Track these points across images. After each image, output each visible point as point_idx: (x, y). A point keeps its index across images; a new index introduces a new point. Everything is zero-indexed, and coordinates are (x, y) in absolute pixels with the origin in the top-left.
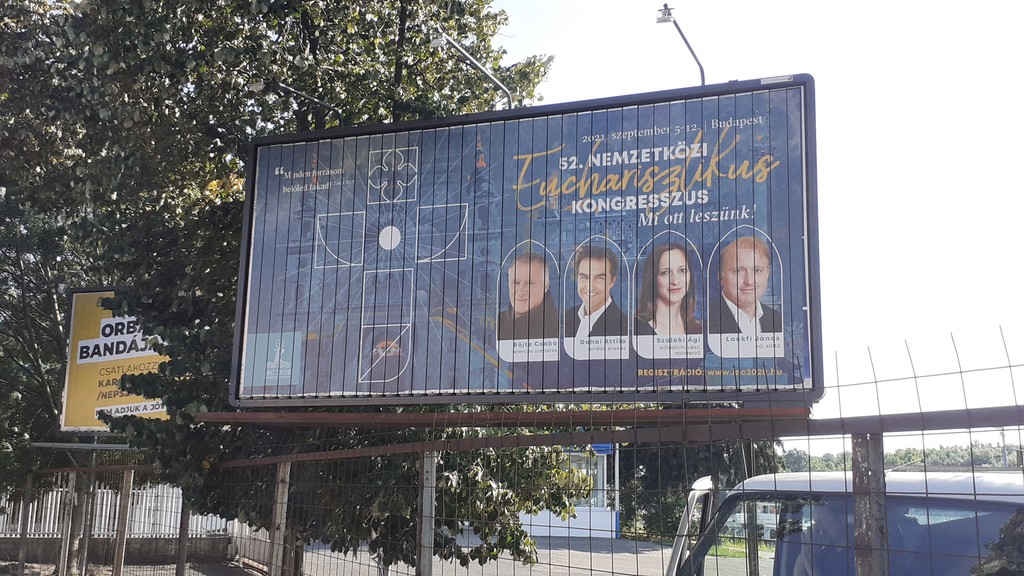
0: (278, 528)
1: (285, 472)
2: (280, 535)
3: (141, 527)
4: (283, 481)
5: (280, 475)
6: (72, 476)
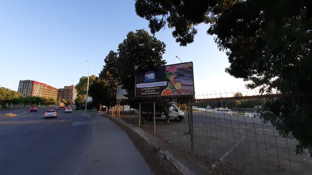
1: (140, 104)
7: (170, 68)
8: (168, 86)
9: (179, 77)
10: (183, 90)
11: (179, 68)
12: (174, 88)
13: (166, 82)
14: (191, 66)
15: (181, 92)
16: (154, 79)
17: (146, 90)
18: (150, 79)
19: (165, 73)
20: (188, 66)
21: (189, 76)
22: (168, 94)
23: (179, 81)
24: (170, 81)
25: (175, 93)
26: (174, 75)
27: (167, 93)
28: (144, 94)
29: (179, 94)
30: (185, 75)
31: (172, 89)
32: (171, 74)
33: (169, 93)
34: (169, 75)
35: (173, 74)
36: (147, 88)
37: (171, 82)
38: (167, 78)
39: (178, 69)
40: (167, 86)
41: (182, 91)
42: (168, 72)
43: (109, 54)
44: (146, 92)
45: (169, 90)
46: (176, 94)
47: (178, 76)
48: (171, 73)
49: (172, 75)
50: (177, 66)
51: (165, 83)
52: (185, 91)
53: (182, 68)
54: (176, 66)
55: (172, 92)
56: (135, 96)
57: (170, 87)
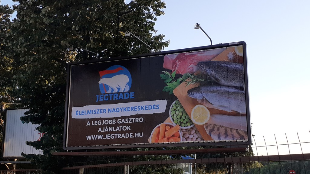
1: (82, 171)
7: (176, 59)
8: (170, 115)
9: (203, 89)
10: (216, 129)
11: (206, 60)
12: (187, 120)
13: (165, 102)
14: (241, 54)
15: (210, 133)
16: (129, 92)
17: (102, 127)
18: (116, 91)
19: (162, 76)
20: (231, 56)
21: (236, 85)
22: (168, 139)
23: (203, 100)
24: (176, 98)
25: (191, 137)
26: (188, 80)
27: (167, 136)
28: (94, 137)
29: (202, 139)
30: (223, 81)
31: (181, 123)
32: (180, 79)
33: (173, 136)
34: (174, 83)
35: (187, 77)
36: (105, 119)
37: (179, 104)
38: (166, 89)
39: (199, 64)
40: (165, 115)
41: (211, 131)
42: (170, 71)
44: (100, 133)
45: (171, 126)
46: (193, 138)
47: (202, 85)
48: (181, 76)
49: (181, 82)
50: (198, 55)
51: (161, 106)
52: (222, 130)
54: (195, 53)
55: (181, 134)
56: (65, 147)
57: (175, 119)
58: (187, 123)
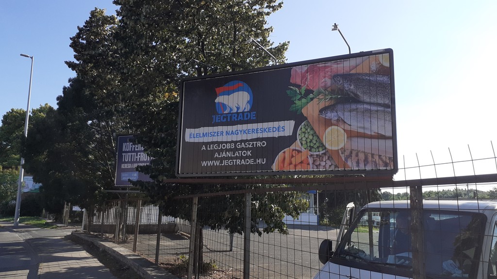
0: (194, 221)
1: (196, 200)
2: (194, 224)
3: (144, 221)
4: (195, 204)
5: (194, 202)
6: (119, 202)
7: (307, 72)
8: (298, 138)
9: (339, 106)
10: (354, 155)
11: (341, 72)
12: (317, 144)
13: (292, 123)
14: (387, 64)
15: (346, 159)
17: (219, 151)
18: (235, 110)
19: (288, 92)
20: (374, 67)
21: (380, 101)
22: (295, 166)
23: (338, 120)
24: (306, 118)
25: (323, 164)
26: (321, 97)
27: (294, 163)
28: (210, 163)
29: (336, 166)
30: (366, 98)
31: (311, 147)
32: (311, 96)
33: (301, 162)
34: (304, 100)
35: (319, 93)
36: (222, 143)
37: (308, 125)
38: (294, 108)
39: (335, 77)
40: (292, 139)
41: (350, 156)
42: (299, 87)
43: (87, 22)
44: (217, 159)
45: (299, 152)
46: (326, 165)
48: (312, 92)
49: (312, 99)
50: (334, 66)
51: (287, 127)
52: (362, 156)
53: (352, 72)
54: (329, 64)
55: (311, 160)
56: (178, 173)
57: (304, 143)
58: (318, 147)
